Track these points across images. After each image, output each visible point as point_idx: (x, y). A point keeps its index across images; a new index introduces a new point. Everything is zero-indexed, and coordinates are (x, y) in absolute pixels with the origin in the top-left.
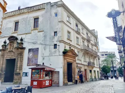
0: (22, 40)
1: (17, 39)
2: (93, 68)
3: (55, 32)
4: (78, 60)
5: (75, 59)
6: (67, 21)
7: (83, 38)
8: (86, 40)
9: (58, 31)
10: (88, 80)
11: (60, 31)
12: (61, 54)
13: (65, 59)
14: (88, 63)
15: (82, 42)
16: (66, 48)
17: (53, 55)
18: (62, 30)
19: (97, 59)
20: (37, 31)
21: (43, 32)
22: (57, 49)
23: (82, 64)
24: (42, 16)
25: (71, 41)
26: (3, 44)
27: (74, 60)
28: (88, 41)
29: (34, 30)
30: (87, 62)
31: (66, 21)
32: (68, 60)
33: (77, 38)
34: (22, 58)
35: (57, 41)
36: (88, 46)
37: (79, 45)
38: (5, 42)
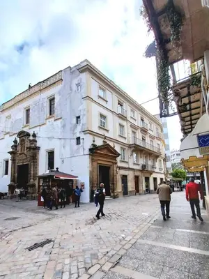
0: (34, 135)
1: (28, 135)
2: (151, 174)
3: (78, 118)
4: (121, 161)
5: (116, 160)
6: (100, 97)
7: (133, 126)
8: (139, 130)
9: (81, 114)
10: (141, 192)
11: (84, 115)
12: (87, 152)
13: (92, 160)
14: (143, 167)
15: (131, 132)
16: (95, 143)
17: (75, 155)
18: (88, 111)
19: (160, 161)
20: (53, 119)
21: (61, 120)
22: (80, 145)
23: (129, 169)
24: (59, 93)
25: (107, 131)
26: (13, 144)
27: (114, 161)
28: (144, 131)
29: (50, 118)
30: (141, 165)
31: (97, 97)
32: (99, 162)
33: (121, 126)
34: (36, 162)
35: (80, 132)
36: (144, 139)
37: (125, 138)
38: (15, 142)
